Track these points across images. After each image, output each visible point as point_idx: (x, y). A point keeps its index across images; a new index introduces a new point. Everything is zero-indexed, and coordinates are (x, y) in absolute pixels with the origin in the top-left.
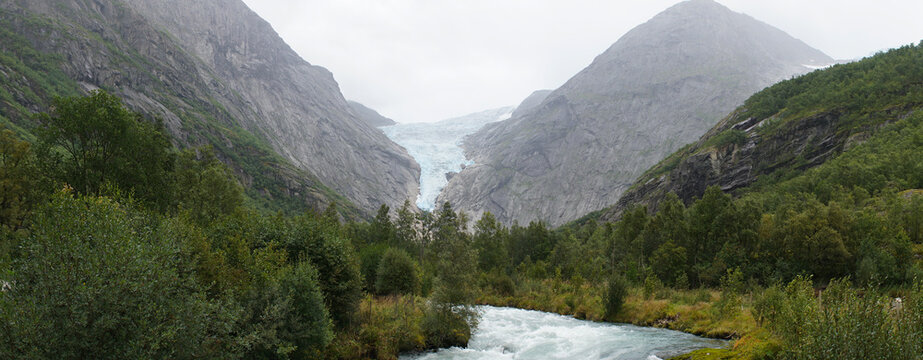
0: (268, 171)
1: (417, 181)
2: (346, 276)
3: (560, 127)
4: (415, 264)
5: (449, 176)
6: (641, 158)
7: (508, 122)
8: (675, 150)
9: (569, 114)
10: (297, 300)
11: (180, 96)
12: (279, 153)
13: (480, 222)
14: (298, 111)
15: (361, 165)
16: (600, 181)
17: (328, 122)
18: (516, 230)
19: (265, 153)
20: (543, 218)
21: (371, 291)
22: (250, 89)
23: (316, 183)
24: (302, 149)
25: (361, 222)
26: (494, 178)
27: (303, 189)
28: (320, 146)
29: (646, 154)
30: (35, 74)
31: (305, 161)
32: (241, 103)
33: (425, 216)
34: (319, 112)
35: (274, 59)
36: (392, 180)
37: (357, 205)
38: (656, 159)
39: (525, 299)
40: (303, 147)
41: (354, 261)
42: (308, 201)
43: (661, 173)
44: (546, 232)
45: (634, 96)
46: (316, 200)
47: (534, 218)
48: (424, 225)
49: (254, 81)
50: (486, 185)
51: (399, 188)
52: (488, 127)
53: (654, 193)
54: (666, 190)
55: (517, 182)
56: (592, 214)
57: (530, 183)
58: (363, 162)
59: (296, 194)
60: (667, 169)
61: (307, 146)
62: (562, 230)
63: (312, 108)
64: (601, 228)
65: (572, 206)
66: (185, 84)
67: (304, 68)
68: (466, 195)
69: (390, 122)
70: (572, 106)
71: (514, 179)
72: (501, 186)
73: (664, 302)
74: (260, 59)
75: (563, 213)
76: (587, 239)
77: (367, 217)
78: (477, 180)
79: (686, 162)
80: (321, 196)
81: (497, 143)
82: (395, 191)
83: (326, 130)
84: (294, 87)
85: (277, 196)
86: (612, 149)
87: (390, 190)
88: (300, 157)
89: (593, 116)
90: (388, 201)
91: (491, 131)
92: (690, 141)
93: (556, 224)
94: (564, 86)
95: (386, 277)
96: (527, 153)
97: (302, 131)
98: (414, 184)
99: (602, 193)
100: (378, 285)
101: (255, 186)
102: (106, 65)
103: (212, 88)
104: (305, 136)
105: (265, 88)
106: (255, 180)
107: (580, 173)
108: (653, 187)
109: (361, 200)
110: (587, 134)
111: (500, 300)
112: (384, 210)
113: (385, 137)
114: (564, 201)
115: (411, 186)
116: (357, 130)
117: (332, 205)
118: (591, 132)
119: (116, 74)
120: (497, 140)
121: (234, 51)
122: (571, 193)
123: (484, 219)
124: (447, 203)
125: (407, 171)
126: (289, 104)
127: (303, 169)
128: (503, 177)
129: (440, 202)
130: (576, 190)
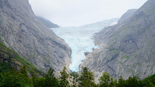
1: (70, 56)
3: (142, 27)
5: (86, 54)
7: (115, 26)
9: (146, 21)
13: (102, 77)
14: (10, 18)
15: (40, 48)
17: (24, 25)
18: (121, 81)
20: (135, 75)
23: (16, 56)
24: (11, 38)
25: (40, 77)
26: (109, 55)
27: (9, 59)
28: (20, 37)
31: (12, 44)
33: (74, 74)
34: (21, 20)
36: (57, 56)
37: (38, 68)
40: (11, 37)
42: (12, 65)
44: (137, 82)
46: (16, 65)
47: (131, 75)
48: (74, 79)
50: (105, 58)
51: (60, 60)
52: (105, 29)
55: (121, 56)
57: (128, 57)
58: (42, 46)
59: (6, 61)
61: (13, 37)
62: (146, 80)
63: (17, 17)
65: (150, 68)
68: (95, 64)
69: (56, 26)
70: (147, 16)
71: (120, 55)
72: (113, 59)
77: (43, 75)
78: (100, 56)
80: (19, 63)
81: (111, 37)
82: (58, 62)
83: (23, 29)
87: (55, 61)
88: (10, 43)
90: (54, 67)
91: (107, 31)
93: (142, 77)
94: (143, 7)
96: (126, 41)
97: (11, 29)
98: (68, 58)
104: (12, 32)
109: (40, 66)
112: (51, 71)
113: (54, 33)
114: (146, 66)
115: (66, 59)
116: (40, 30)
117: (24, 67)
120: (111, 35)
122: (149, 61)
123: (104, 76)
124: (85, 68)
125: (65, 51)
126: (6, 15)
127: (10, 49)
128: (114, 54)
129: (82, 67)
130: (152, 60)
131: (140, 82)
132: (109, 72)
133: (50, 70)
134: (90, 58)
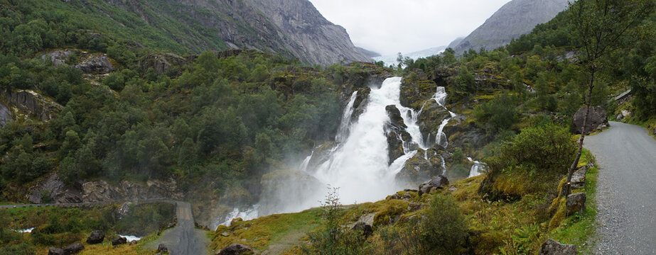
11: (271, 47)
14: (327, 50)
17: (343, 56)
22: (302, 40)
30: (206, 38)
32: (298, 48)
35: (315, 22)
49: (304, 35)
63: (335, 49)
66: (273, 41)
67: (330, 27)
74: (307, 23)
84: (325, 38)
94: (469, 36)
102: (237, 33)
103: (283, 40)
105: (310, 38)
119: (242, 38)
121: (293, 19)
126: (323, 47)
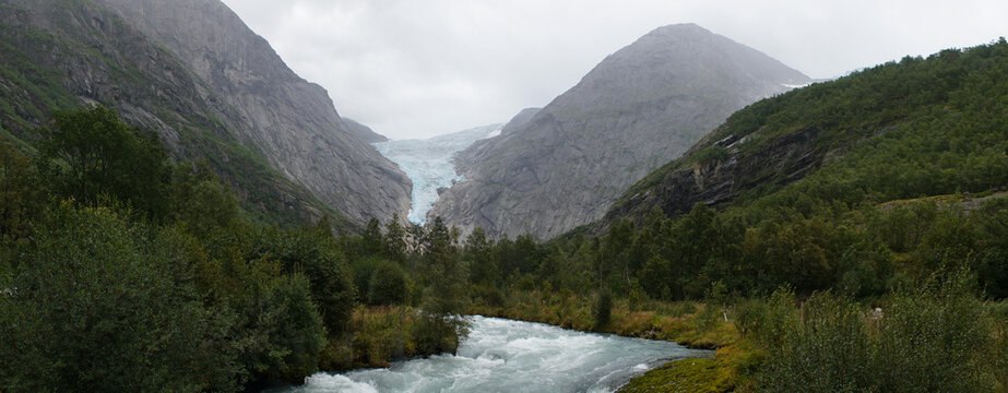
0: (263, 185)
1: (409, 196)
2: (340, 287)
3: (548, 143)
4: (406, 276)
5: (440, 191)
6: (627, 174)
7: (496, 139)
8: (659, 165)
9: (556, 131)
10: (292, 309)
11: (178, 110)
12: (275, 168)
13: (470, 237)
14: (294, 127)
15: (354, 180)
16: (587, 196)
17: (322, 138)
18: (505, 243)
19: (261, 167)
20: (531, 232)
21: (363, 301)
22: (247, 105)
23: (308, 196)
24: (297, 164)
25: (354, 235)
26: (484, 194)
27: (297, 203)
28: (314, 162)
29: (632, 169)
30: (36, 88)
31: (300, 175)
32: (237, 118)
33: (416, 229)
34: (314, 128)
35: (272, 75)
36: (384, 194)
37: (350, 219)
38: (641, 175)
39: (514, 310)
40: (298, 162)
41: (346, 272)
42: (302, 215)
43: (646, 188)
44: (533, 245)
45: (621, 113)
46: (309, 213)
47: (522, 232)
48: (415, 238)
49: (250, 97)
50: (476, 200)
51: (391, 202)
52: (478, 143)
53: (639, 208)
54: (651, 205)
55: (507, 197)
56: (579, 228)
57: (519, 198)
58: (356, 177)
59: (291, 207)
60: (652, 184)
61: (301, 161)
62: (551, 243)
63: (308, 124)
64: (588, 242)
65: (559, 221)
66: (183, 99)
67: (300, 85)
68: (457, 210)
69: (383, 139)
70: (560, 124)
71: (504, 194)
72: (490, 201)
73: (651, 313)
74: (256, 75)
75: (552, 227)
76: (573, 253)
77: (359, 230)
78: (467, 195)
79: (670, 178)
80: (315, 210)
81: (487, 159)
82: (387, 206)
83: (320, 146)
84: (290, 104)
85: (271, 209)
86: (598, 165)
87: (382, 205)
88: (295, 172)
89: (581, 133)
90: (380, 216)
91: (481, 147)
92: (674, 158)
93: (545, 237)
94: (551, 104)
95: (378, 288)
96: (516, 169)
97: (297, 147)
98: (406, 199)
99: (589, 208)
100: (370, 294)
101: (251, 200)
102: (105, 80)
103: (209, 103)
104: (299, 152)
105: (262, 103)
106: (251, 193)
107: (568, 188)
108: (639, 201)
109: (354, 214)
110: (574, 151)
111: (489, 311)
112: (375, 223)
113: (378, 153)
114: (553, 216)
115: (403, 201)
116: (351, 146)
117: (325, 218)
118: (579, 149)
119: (115, 89)
120: (487, 156)
121: (231, 67)
122: (559, 208)
123: (475, 233)
124: (438, 218)
125: (398, 186)
126: (285, 120)
127: (298, 183)
128: (493, 192)
129: (432, 216)
130: (564, 205)
131: (541, 246)
132: (483, 225)
133: (372, 221)
134: (446, 199)
